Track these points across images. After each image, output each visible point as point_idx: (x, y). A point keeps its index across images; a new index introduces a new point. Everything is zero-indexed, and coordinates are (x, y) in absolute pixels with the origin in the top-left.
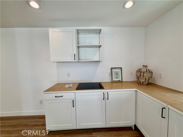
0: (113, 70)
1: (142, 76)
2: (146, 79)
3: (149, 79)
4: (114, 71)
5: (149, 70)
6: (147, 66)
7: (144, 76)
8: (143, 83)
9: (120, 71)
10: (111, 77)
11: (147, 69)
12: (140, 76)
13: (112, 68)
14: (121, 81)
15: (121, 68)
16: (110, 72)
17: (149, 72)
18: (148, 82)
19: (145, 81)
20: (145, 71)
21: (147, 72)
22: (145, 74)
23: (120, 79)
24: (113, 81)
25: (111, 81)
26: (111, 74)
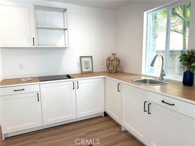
0: (83, 59)
1: (111, 64)
2: (114, 67)
3: (116, 67)
4: (83, 61)
5: (116, 58)
6: (116, 54)
7: (113, 65)
8: (112, 71)
9: (90, 60)
10: (80, 67)
11: (115, 57)
12: (109, 65)
13: (81, 57)
14: (92, 71)
15: (91, 57)
16: (79, 61)
17: (117, 60)
18: (116, 70)
19: (113, 69)
20: (113, 59)
21: (114, 60)
22: (113, 62)
23: (91, 70)
24: (83, 72)
25: (80, 72)
26: (80, 64)
